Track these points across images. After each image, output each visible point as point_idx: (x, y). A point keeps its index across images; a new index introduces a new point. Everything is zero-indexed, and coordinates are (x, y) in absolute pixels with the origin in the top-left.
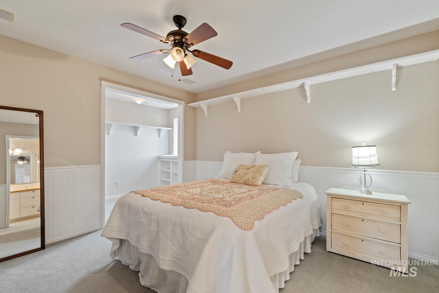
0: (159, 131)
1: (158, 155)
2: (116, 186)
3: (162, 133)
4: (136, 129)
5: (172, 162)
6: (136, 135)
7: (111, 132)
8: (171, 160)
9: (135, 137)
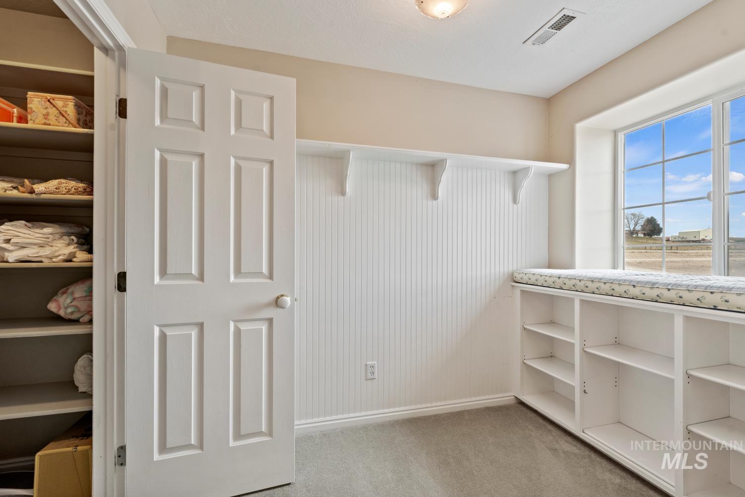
0: (515, 175)
1: (511, 269)
2: (367, 380)
3: (526, 186)
4: (433, 169)
5: (583, 302)
6: (434, 196)
7: (349, 187)
8: (577, 297)
9: (430, 202)
